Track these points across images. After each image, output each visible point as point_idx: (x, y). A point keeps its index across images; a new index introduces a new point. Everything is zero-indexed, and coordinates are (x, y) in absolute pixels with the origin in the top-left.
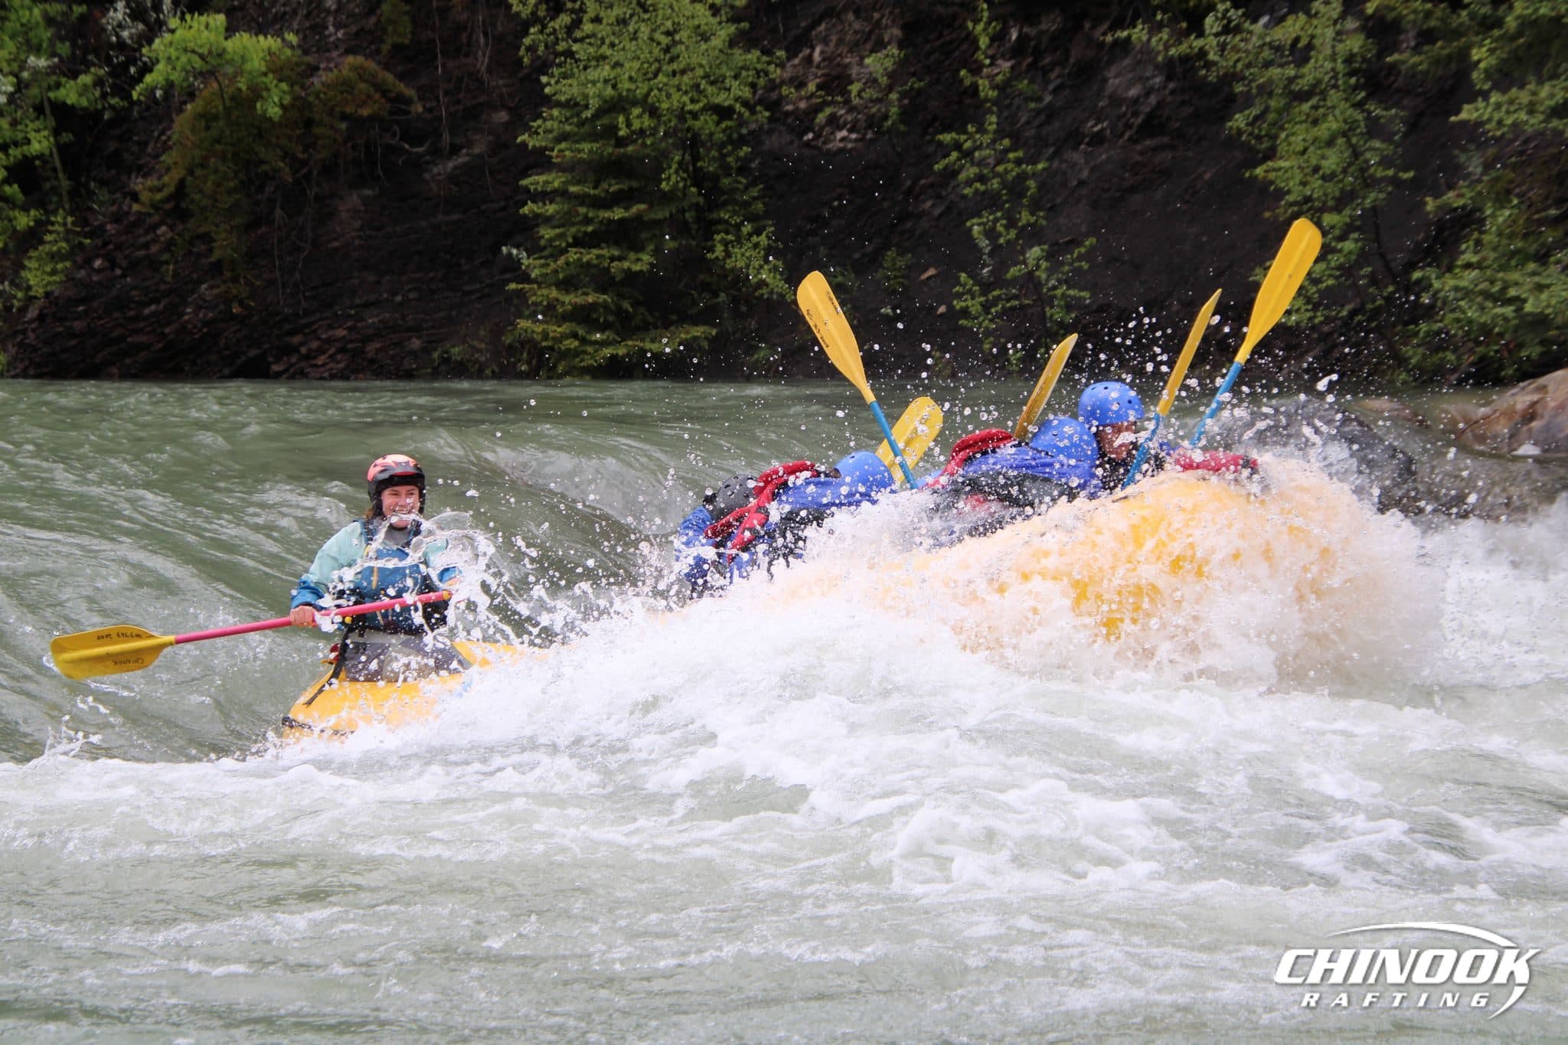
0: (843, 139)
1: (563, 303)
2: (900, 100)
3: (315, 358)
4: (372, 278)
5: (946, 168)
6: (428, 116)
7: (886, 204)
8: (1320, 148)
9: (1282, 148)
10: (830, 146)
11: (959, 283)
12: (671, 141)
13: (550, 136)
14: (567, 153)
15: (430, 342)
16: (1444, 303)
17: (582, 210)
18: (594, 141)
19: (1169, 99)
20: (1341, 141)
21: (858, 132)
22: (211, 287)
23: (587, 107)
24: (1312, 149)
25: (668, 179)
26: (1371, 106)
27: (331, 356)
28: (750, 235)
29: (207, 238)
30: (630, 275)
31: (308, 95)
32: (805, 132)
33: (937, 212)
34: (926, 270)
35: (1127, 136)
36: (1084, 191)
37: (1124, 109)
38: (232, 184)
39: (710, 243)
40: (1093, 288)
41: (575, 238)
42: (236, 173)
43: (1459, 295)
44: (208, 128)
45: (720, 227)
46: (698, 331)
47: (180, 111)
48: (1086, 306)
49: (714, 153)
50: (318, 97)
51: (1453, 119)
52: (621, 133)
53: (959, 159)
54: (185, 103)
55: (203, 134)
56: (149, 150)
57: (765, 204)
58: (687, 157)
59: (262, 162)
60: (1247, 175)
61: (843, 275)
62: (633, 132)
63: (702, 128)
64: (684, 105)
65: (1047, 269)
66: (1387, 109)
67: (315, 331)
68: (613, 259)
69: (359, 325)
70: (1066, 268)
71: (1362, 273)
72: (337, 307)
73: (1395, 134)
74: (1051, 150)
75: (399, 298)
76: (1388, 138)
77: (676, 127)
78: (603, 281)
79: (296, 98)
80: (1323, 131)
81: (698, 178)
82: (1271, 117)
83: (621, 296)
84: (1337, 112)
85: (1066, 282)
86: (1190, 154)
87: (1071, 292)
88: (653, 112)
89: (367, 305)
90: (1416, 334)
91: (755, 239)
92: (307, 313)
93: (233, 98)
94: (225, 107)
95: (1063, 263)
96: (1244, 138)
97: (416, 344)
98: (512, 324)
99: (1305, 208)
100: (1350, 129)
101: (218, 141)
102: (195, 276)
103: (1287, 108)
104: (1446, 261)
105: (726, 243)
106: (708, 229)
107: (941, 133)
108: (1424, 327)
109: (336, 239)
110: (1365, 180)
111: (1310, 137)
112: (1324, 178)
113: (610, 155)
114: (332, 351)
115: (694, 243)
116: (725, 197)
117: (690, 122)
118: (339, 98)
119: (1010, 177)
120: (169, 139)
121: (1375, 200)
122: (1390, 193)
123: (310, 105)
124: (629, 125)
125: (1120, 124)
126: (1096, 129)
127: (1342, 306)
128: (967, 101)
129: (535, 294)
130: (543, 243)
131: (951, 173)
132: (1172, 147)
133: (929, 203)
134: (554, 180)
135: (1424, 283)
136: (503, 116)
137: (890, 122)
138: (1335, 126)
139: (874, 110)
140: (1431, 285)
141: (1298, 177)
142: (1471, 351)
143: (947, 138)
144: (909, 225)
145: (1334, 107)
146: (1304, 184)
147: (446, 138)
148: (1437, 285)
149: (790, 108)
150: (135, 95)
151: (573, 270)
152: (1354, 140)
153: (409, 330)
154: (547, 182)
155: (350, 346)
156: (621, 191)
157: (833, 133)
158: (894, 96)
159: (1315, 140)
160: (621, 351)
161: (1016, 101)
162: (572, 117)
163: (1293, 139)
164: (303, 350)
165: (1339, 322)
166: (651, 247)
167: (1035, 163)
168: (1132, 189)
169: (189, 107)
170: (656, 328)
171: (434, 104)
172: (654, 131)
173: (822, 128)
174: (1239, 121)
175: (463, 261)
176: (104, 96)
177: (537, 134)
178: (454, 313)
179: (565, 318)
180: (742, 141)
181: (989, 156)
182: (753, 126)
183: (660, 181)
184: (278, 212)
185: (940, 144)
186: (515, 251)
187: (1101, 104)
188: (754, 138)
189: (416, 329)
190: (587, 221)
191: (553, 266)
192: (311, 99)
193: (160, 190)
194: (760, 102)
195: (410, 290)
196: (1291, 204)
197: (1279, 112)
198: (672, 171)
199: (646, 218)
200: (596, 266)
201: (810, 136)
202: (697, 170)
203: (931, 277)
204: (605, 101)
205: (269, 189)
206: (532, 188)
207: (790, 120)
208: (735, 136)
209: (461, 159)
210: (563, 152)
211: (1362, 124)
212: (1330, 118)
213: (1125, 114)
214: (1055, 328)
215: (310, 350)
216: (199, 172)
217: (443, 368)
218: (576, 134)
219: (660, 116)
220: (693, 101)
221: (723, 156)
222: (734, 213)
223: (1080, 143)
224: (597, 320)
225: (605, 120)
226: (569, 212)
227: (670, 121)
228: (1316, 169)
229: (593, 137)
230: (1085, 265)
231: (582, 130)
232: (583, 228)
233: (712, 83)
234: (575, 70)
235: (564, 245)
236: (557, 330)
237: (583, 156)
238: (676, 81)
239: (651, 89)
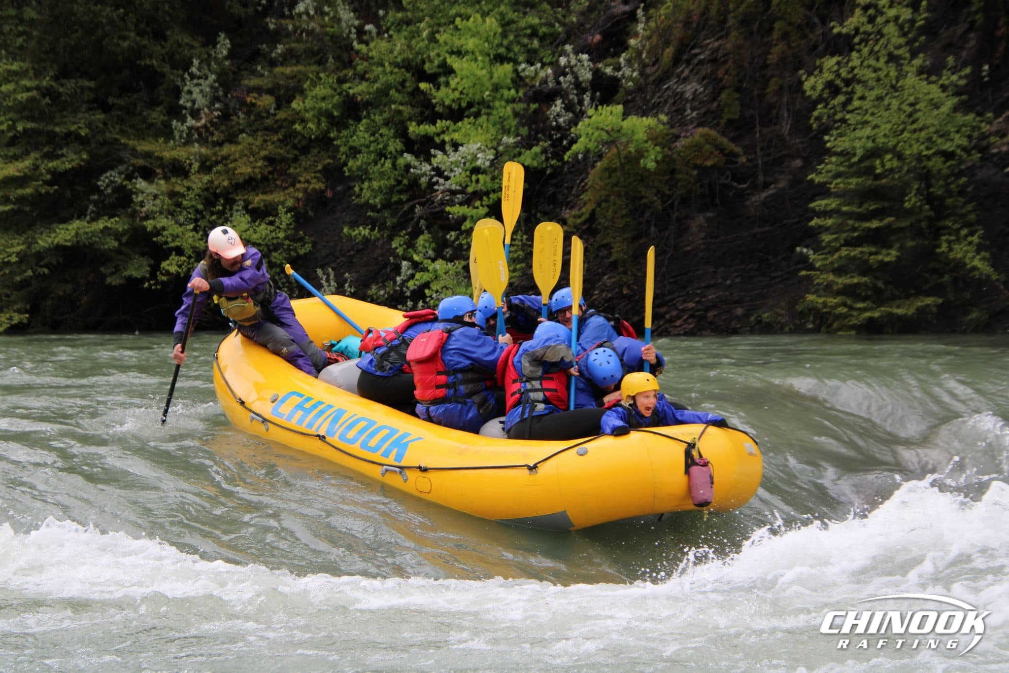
1: (837, 284)
3: (674, 321)
4: (712, 270)
6: (749, 164)
12: (912, 175)
13: (830, 174)
14: (841, 185)
15: (749, 310)
17: (851, 222)
18: (859, 177)
22: (610, 278)
25: (909, 200)
27: (685, 320)
28: (966, 236)
29: (608, 247)
30: (883, 265)
31: (673, 154)
38: (624, 212)
39: (938, 242)
41: (845, 240)
42: (627, 205)
44: (610, 177)
45: (945, 231)
46: (929, 300)
47: (593, 167)
49: (941, 183)
50: (679, 155)
52: (878, 171)
54: (596, 161)
55: (607, 181)
56: (574, 192)
57: (977, 215)
58: (923, 186)
59: (643, 197)
62: (886, 170)
63: (934, 166)
64: (921, 151)
67: (674, 305)
68: (871, 254)
69: (704, 299)
72: (689, 289)
75: (729, 282)
77: (915, 167)
78: (864, 268)
79: (665, 156)
81: (930, 199)
83: (877, 278)
88: (900, 156)
89: (708, 287)
91: (970, 238)
92: (670, 293)
93: (626, 158)
94: (621, 164)
97: (739, 311)
98: (803, 297)
101: (616, 185)
102: (600, 270)
105: (949, 242)
106: (936, 232)
109: (689, 245)
113: (870, 185)
114: (685, 317)
115: (926, 242)
116: (948, 212)
117: (925, 163)
118: (692, 155)
120: (586, 184)
123: (674, 161)
124: (883, 165)
129: (818, 278)
130: (824, 244)
134: (831, 203)
136: (798, 163)
147: (761, 178)
149: (995, 151)
150: (566, 158)
151: (843, 262)
153: (736, 302)
154: (827, 205)
155: (698, 313)
156: (876, 209)
160: (876, 314)
162: (845, 161)
164: (667, 316)
166: (897, 245)
169: (599, 164)
170: (900, 299)
171: (754, 156)
172: (900, 169)
175: (770, 257)
176: (547, 159)
177: (820, 173)
178: (765, 291)
179: (839, 293)
180: (961, 174)
182: (969, 164)
183: (904, 202)
184: (653, 229)
186: (805, 250)
188: (970, 172)
189: (739, 302)
190: (854, 229)
191: (830, 259)
192: (675, 156)
193: (580, 217)
194: (974, 148)
195: (736, 277)
198: (913, 194)
199: (894, 226)
200: (859, 259)
202: (929, 194)
204: (867, 151)
205: (647, 215)
206: (817, 208)
207: (995, 159)
208: (956, 170)
209: (771, 191)
210: (838, 185)
215: (671, 316)
216: (604, 205)
217: (756, 327)
218: (847, 173)
219: (905, 159)
220: (928, 148)
221: (948, 184)
222: (955, 222)
224: (860, 294)
225: (867, 163)
226: (841, 224)
227: (911, 162)
229: (858, 174)
231: (852, 170)
232: (852, 234)
233: (941, 136)
234: (848, 131)
235: (838, 245)
236: (832, 301)
237: (852, 187)
238: (916, 135)
239: (899, 142)
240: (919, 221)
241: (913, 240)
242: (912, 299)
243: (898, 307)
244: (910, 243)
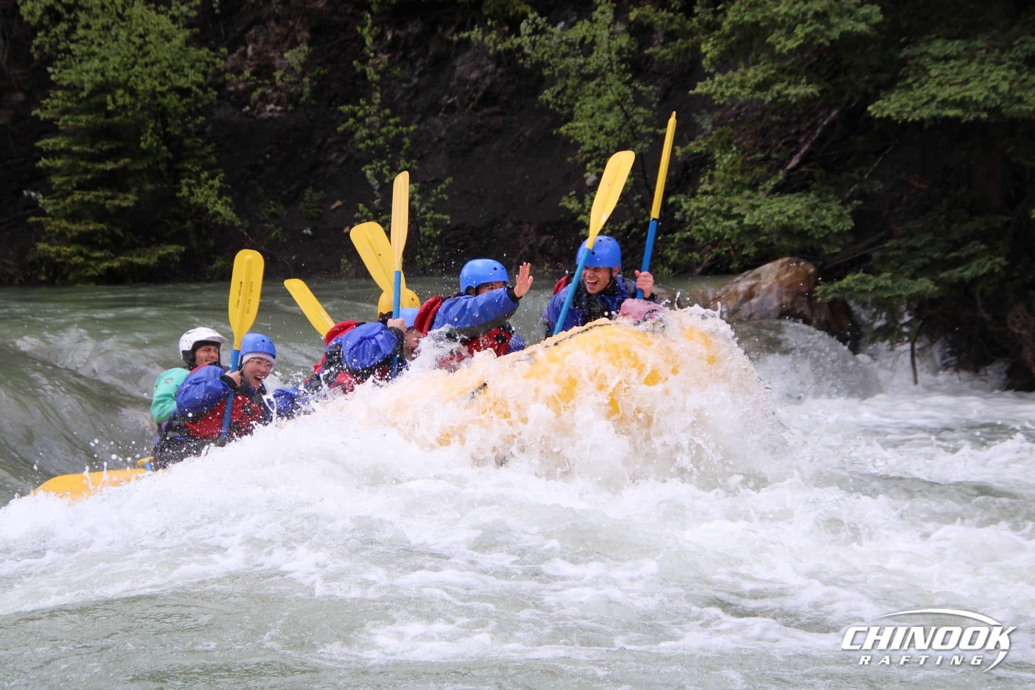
0: (271, 111)
1: (71, 231)
2: (310, 82)
5: (346, 130)
7: (304, 156)
8: (603, 113)
9: (578, 113)
10: (262, 115)
11: (359, 211)
12: (146, 113)
13: (56, 110)
14: (70, 123)
16: (691, 219)
17: (83, 164)
18: (89, 114)
19: (499, 80)
20: (617, 108)
21: (282, 105)
23: (83, 89)
24: (597, 114)
25: (146, 141)
26: (636, 84)
28: (207, 179)
30: (120, 209)
32: (244, 106)
33: (341, 161)
34: (334, 202)
35: (471, 106)
36: (443, 144)
37: (468, 87)
39: (177, 186)
40: (451, 212)
41: (78, 183)
43: (700, 213)
45: (184, 174)
46: (172, 249)
48: (448, 226)
49: (179, 121)
51: (691, 92)
52: (110, 107)
53: (354, 123)
57: (216, 157)
58: (159, 125)
60: (555, 132)
61: (275, 206)
62: (118, 107)
63: (169, 104)
64: (155, 87)
65: (419, 200)
66: (646, 86)
68: (107, 198)
70: (433, 199)
71: (635, 199)
73: (652, 103)
74: (419, 117)
76: (648, 106)
78: (100, 214)
80: (604, 101)
81: (167, 139)
82: (569, 92)
83: (114, 225)
84: (613, 88)
85: (433, 209)
86: (515, 118)
87: (437, 216)
88: (132, 92)
90: (673, 240)
91: (211, 182)
95: (430, 196)
96: (551, 106)
99: (594, 155)
100: (623, 100)
103: (580, 85)
104: (690, 190)
105: (189, 186)
106: (176, 175)
107: (342, 105)
108: (677, 235)
110: (634, 134)
111: (596, 106)
112: (607, 134)
113: (102, 124)
115: (166, 186)
116: (187, 153)
117: (160, 100)
119: (391, 136)
121: (641, 149)
122: (651, 144)
124: (114, 101)
125: (466, 99)
126: (449, 102)
127: (623, 222)
128: (358, 83)
129: (50, 225)
130: (54, 187)
131: (350, 133)
132: (502, 114)
133: (334, 155)
134: (60, 142)
135: (677, 205)
136: (20, 96)
137: (304, 98)
138: (612, 98)
139: (293, 90)
140: (681, 207)
141: (589, 133)
142: (710, 251)
143: (345, 108)
144: (321, 170)
145: (611, 85)
146: (593, 138)
148: (685, 206)
149: (232, 88)
151: (77, 207)
152: (626, 108)
154: (55, 144)
156: (111, 149)
157: (264, 106)
158: (306, 80)
159: (600, 107)
160: (116, 264)
161: (393, 83)
162: (72, 96)
163: (584, 107)
165: (621, 234)
166: (135, 189)
167: (407, 125)
168: (476, 143)
170: (141, 247)
172: (134, 106)
173: (256, 103)
174: (547, 95)
177: (46, 108)
179: (73, 241)
180: (198, 112)
181: (376, 121)
182: (206, 102)
183: (140, 142)
185: (341, 113)
186: (33, 194)
187: (452, 84)
188: (207, 110)
190: (86, 171)
191: (62, 204)
194: (210, 85)
196: (585, 152)
197: (574, 89)
198: (148, 134)
199: (130, 168)
200: (94, 204)
201: (248, 108)
202: (166, 134)
203: (338, 207)
204: (96, 85)
206: (44, 148)
207: (232, 98)
208: (193, 109)
210: (66, 122)
211: (631, 96)
212: (609, 92)
213: (469, 91)
214: (427, 241)
218: (75, 109)
219: (138, 95)
220: (161, 84)
221: (185, 124)
222: (195, 164)
223: (439, 111)
224: (97, 243)
225: (97, 99)
226: (73, 165)
227: (145, 99)
228: (601, 128)
229: (88, 111)
230: (446, 197)
231: (80, 106)
232: (84, 177)
233: (175, 71)
234: (73, 63)
235: (70, 188)
236: (67, 250)
237: (82, 124)
238: (148, 70)
239: (130, 76)
240: (157, 163)
241: (151, 183)
242: (153, 247)
243: (139, 256)
244: (149, 187)
